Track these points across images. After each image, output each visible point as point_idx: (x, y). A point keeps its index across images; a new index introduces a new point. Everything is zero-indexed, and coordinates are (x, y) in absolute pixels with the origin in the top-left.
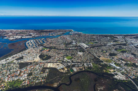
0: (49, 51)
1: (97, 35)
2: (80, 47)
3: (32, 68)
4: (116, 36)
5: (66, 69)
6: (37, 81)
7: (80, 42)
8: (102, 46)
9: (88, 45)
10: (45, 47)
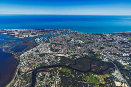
0: (56, 46)
1: (90, 34)
2: (78, 43)
3: (49, 56)
4: (105, 35)
5: (71, 57)
6: (55, 63)
7: (77, 39)
8: (95, 42)
9: (84, 42)
10: (52, 43)
